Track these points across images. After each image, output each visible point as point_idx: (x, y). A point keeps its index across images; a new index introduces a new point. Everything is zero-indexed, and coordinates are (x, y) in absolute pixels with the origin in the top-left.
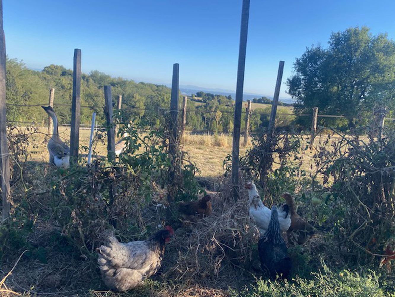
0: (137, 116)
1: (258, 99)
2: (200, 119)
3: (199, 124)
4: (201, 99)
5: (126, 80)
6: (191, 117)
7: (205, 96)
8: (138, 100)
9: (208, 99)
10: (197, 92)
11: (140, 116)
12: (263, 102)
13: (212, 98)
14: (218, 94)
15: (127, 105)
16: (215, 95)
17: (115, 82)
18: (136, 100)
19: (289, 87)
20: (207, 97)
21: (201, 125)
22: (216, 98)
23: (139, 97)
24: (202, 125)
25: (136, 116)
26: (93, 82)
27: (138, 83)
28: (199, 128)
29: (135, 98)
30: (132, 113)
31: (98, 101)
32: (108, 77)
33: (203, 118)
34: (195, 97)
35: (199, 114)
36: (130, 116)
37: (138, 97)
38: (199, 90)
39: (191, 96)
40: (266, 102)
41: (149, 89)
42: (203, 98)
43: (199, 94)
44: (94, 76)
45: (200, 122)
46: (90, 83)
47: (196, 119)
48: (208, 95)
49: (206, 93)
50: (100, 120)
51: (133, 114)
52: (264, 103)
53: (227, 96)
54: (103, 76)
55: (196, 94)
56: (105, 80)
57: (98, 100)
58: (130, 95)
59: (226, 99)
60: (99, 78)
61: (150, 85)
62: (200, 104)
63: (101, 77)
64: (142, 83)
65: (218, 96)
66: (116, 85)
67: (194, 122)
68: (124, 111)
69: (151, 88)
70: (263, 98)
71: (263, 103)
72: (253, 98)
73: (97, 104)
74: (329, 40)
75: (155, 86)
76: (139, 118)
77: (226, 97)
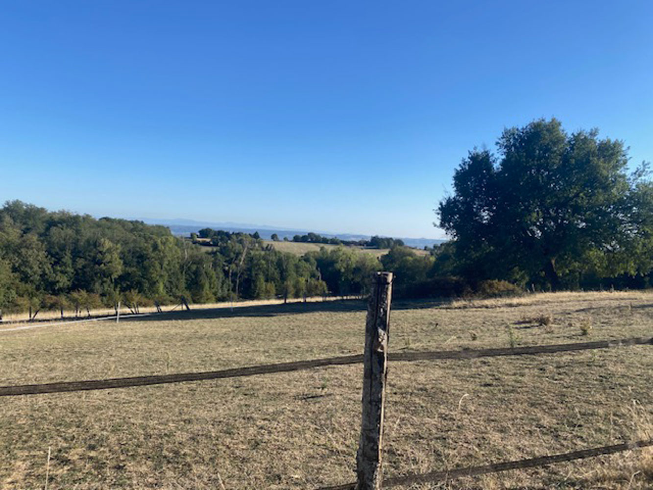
0: (107, 277)
1: (301, 236)
2: (221, 275)
3: (220, 284)
4: (208, 240)
5: (75, 214)
6: (206, 273)
7: (215, 235)
8: (108, 249)
9: (222, 240)
10: (200, 229)
11: (113, 277)
12: (309, 240)
13: (227, 239)
14: (237, 232)
15: (86, 259)
16: (231, 233)
17: (56, 220)
18: (105, 250)
19: (439, 216)
20: (219, 237)
21: (223, 284)
22: (234, 237)
23: (110, 243)
24: (225, 285)
25: (105, 279)
26: (12, 221)
27: (97, 220)
28: (220, 291)
29: (103, 247)
30: (96, 274)
31: (30, 256)
32: (42, 210)
33: (226, 273)
34: (198, 237)
35: (219, 266)
36: (93, 280)
37: (108, 244)
38: (205, 227)
39: (189, 236)
40: (314, 240)
41: (120, 227)
42: (212, 239)
43: (204, 233)
44: (12, 211)
45: (221, 280)
46: (5, 224)
47: (214, 276)
48: (220, 233)
49: (217, 230)
50: (35, 291)
51: (99, 275)
52: (312, 242)
53: (252, 234)
54: (31, 210)
55: (198, 234)
56: (37, 217)
57: (29, 253)
58: (91, 242)
59: (250, 239)
60: (23, 212)
61: (121, 222)
62: (209, 249)
63: (26, 212)
64: (107, 219)
65: (238, 234)
66: (59, 225)
67: (213, 281)
68: (80, 271)
69: (123, 226)
70: (309, 234)
71: (309, 242)
72: (294, 235)
73: (27, 262)
74: (498, 140)
75: (130, 224)
76: (111, 280)
77: (250, 235)
